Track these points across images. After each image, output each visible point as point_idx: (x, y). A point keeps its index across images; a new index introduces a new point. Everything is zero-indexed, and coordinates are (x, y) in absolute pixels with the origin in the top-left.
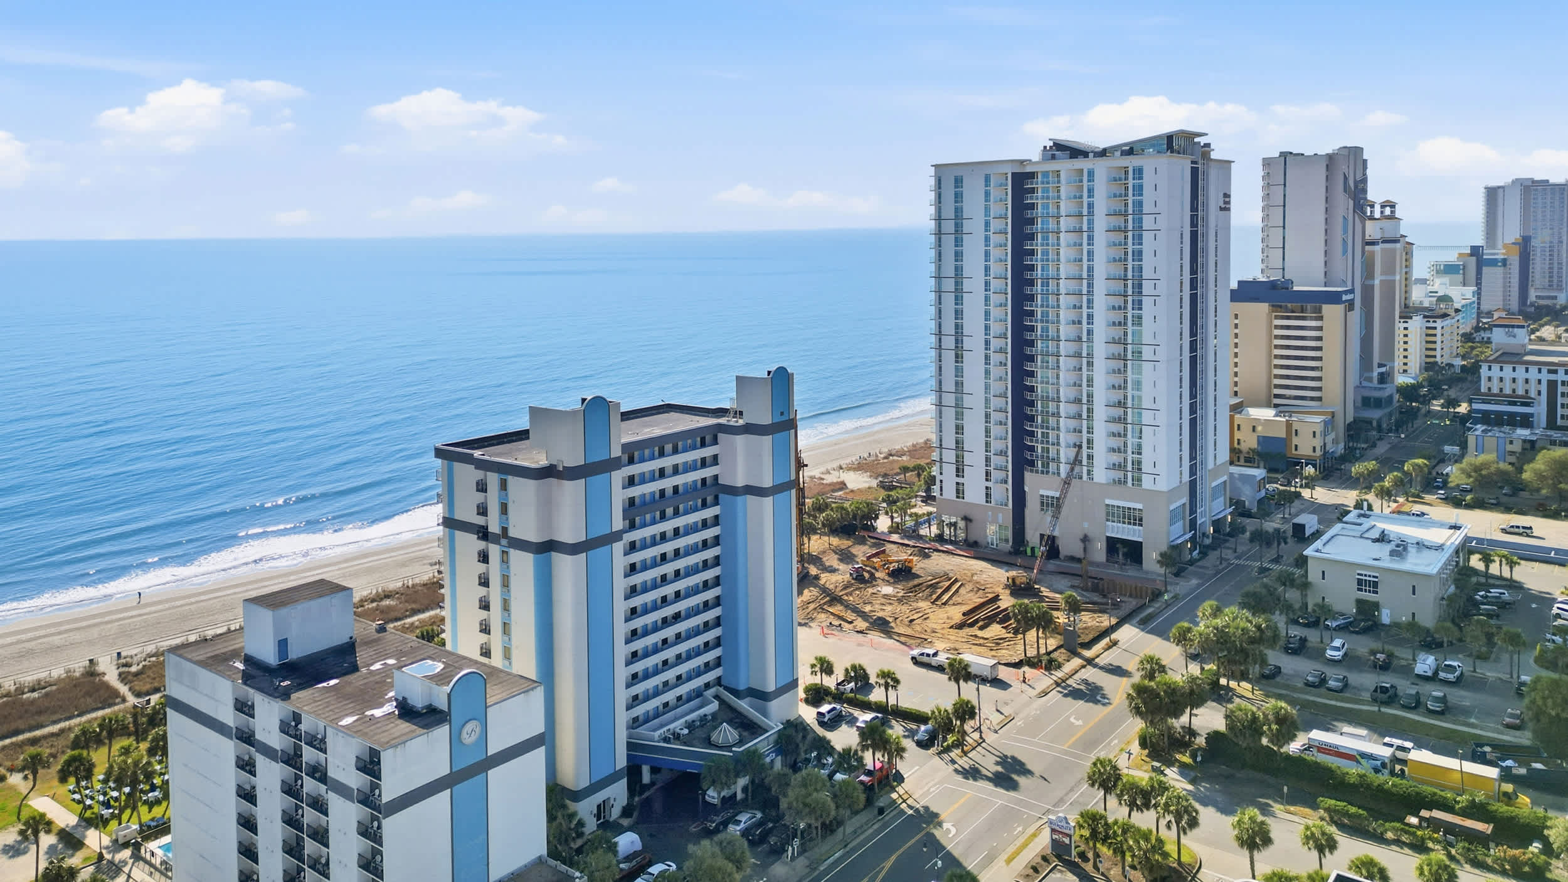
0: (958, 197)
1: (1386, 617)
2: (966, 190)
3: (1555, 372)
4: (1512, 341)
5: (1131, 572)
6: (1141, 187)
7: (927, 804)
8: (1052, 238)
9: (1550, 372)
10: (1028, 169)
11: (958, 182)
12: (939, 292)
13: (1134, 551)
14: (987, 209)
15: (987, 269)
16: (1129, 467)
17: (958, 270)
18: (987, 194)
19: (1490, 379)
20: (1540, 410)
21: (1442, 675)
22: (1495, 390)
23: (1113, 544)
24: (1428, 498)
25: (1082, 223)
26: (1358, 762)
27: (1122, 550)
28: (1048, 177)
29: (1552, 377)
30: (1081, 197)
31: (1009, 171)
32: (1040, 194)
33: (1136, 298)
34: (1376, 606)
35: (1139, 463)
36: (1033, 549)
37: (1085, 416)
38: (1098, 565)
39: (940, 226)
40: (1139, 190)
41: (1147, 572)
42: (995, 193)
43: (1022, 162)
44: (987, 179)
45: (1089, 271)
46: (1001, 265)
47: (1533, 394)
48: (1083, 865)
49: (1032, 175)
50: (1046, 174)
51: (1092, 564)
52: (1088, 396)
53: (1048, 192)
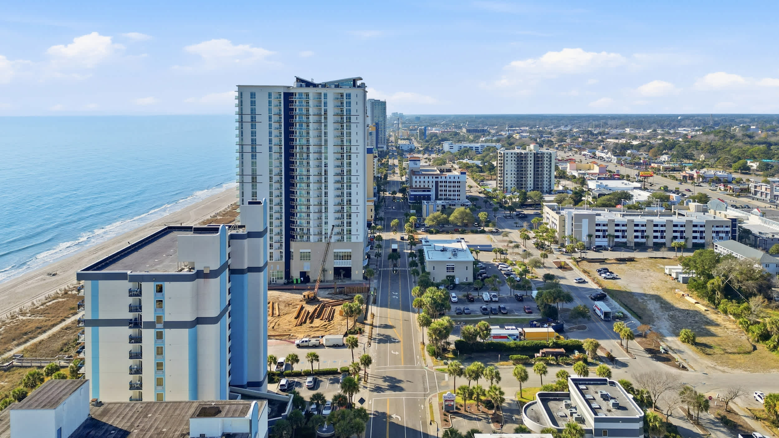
0: (253, 103)
1: (457, 281)
2: (258, 100)
3: (438, 178)
4: (415, 166)
5: (347, 282)
6: (350, 103)
7: (375, 410)
8: (304, 125)
9: (436, 178)
10: (291, 91)
11: (253, 95)
12: (242, 152)
13: (347, 272)
14: (270, 110)
15: (270, 141)
16: (345, 233)
17: (253, 141)
18: (270, 102)
19: (416, 182)
20: (433, 193)
21: (494, 299)
22: (418, 186)
23: (337, 271)
24: (419, 232)
25: (321, 119)
26: (508, 338)
27: (343, 273)
28: (302, 95)
29: (437, 180)
30: (320, 106)
31: (282, 91)
32: (297, 103)
33: (348, 154)
34: (453, 277)
35: (350, 231)
36: (297, 280)
37: (323, 211)
38: (330, 281)
39: (242, 118)
40: (349, 104)
41: (354, 281)
42: (274, 102)
43: (289, 87)
44: (270, 95)
45: (325, 142)
46: (279, 138)
47: (430, 187)
48: (460, 412)
49: (292, 94)
50: (300, 94)
51: (327, 282)
52: (325, 202)
53: (302, 103)
